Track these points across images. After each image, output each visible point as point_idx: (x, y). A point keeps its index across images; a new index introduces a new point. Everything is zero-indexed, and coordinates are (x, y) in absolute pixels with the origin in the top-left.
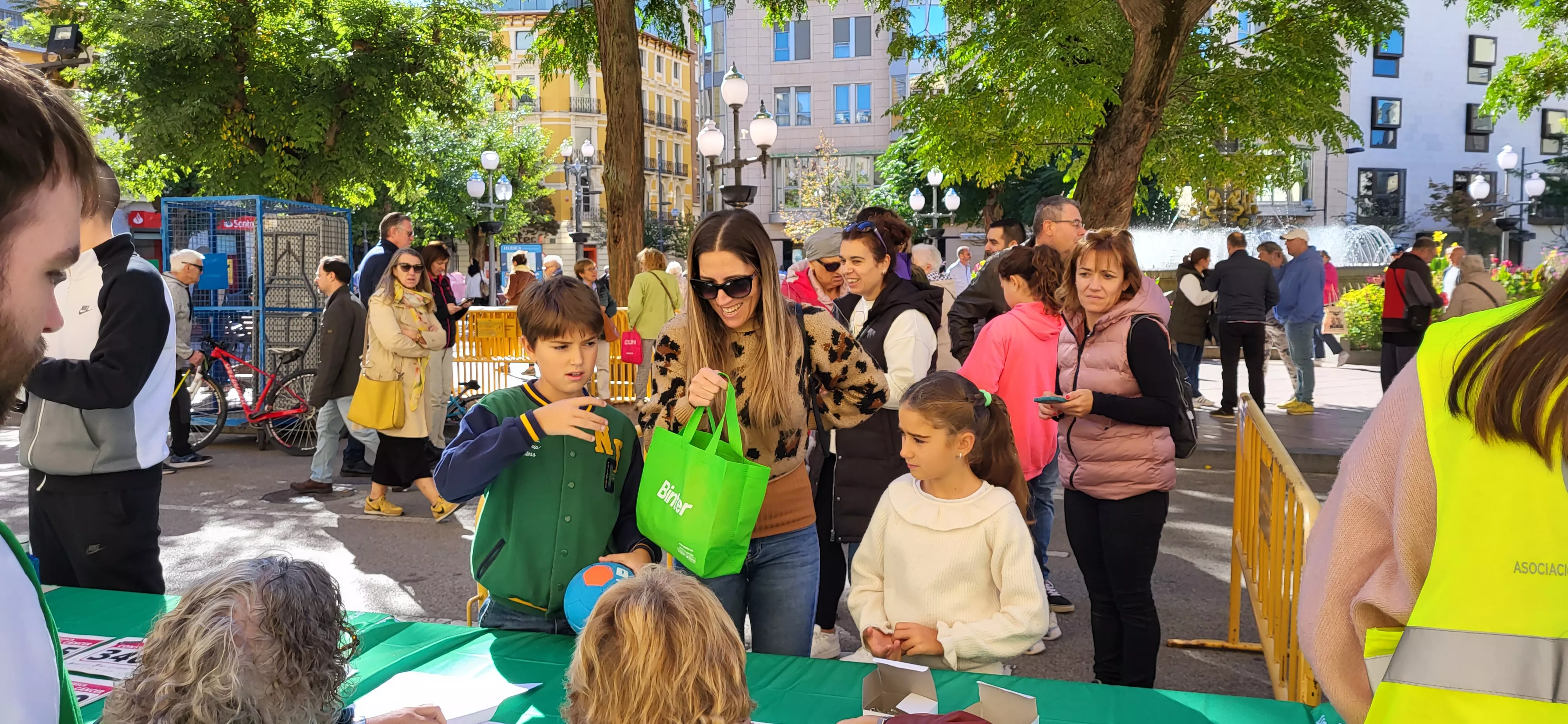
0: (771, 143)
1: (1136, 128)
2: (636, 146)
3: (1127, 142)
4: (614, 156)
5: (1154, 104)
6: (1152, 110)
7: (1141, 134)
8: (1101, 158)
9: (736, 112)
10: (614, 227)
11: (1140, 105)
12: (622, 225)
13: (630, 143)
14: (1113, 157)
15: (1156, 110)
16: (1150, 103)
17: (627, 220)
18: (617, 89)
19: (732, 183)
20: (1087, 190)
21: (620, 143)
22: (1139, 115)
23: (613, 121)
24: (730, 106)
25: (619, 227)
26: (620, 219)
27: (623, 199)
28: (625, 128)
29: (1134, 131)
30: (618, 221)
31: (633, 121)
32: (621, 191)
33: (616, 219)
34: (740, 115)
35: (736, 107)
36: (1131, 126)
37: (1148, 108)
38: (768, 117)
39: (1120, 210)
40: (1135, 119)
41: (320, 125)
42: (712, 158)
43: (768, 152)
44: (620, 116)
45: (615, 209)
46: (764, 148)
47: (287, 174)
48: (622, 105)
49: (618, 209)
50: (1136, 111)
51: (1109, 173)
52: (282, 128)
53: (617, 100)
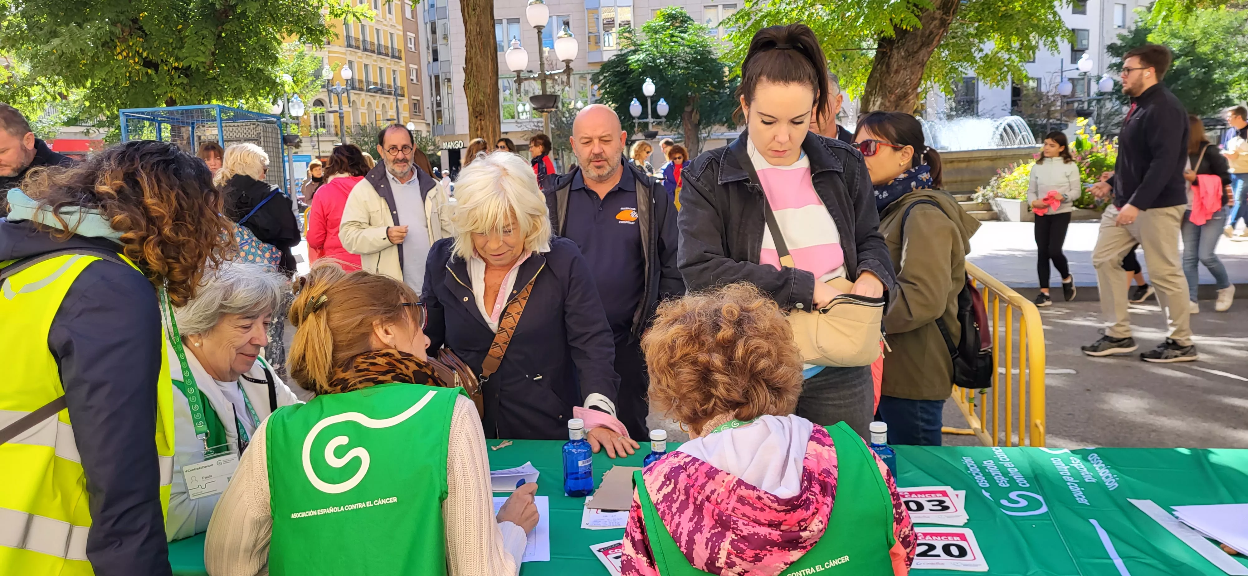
0: (573, 58)
1: (931, 33)
2: (492, 60)
3: (922, 45)
4: (474, 68)
5: (949, 13)
6: (947, 18)
7: (934, 38)
8: (894, 60)
9: (539, 32)
10: (477, 130)
11: (938, 14)
12: (484, 127)
13: (488, 57)
14: (906, 58)
15: (951, 18)
16: (947, 13)
17: (488, 123)
18: (474, 10)
19: (539, 92)
20: (881, 86)
21: (479, 57)
22: (937, 22)
23: (472, 38)
24: (535, 27)
25: (482, 129)
26: (483, 122)
27: (484, 106)
28: (483, 44)
29: (929, 36)
30: (481, 124)
31: (489, 38)
32: (482, 98)
33: (479, 122)
34: (543, 36)
35: (539, 28)
36: (927, 32)
37: (944, 16)
38: (571, 36)
39: (908, 102)
40: (932, 26)
41: (205, 46)
42: (519, 72)
43: (571, 65)
44: (478, 34)
45: (477, 114)
46: (568, 62)
47: (179, 90)
48: (479, 24)
49: (481, 114)
50: (934, 19)
51: (902, 72)
52: (171, 50)
53: (474, 20)
